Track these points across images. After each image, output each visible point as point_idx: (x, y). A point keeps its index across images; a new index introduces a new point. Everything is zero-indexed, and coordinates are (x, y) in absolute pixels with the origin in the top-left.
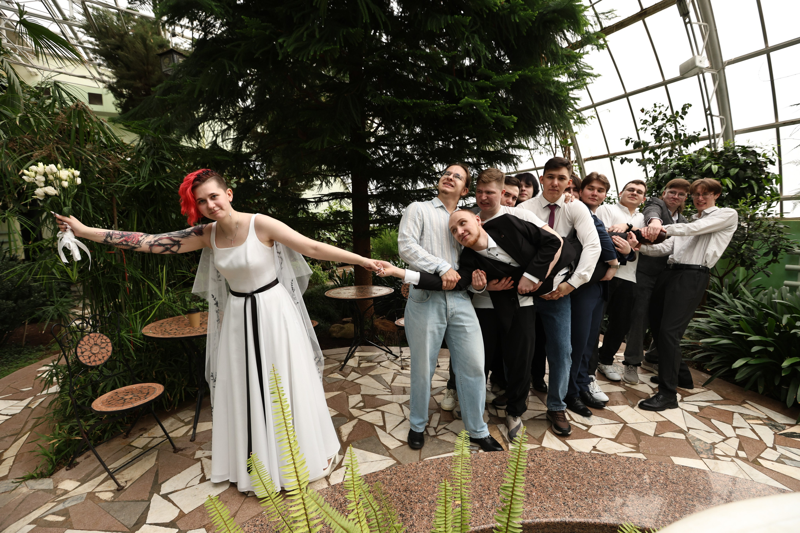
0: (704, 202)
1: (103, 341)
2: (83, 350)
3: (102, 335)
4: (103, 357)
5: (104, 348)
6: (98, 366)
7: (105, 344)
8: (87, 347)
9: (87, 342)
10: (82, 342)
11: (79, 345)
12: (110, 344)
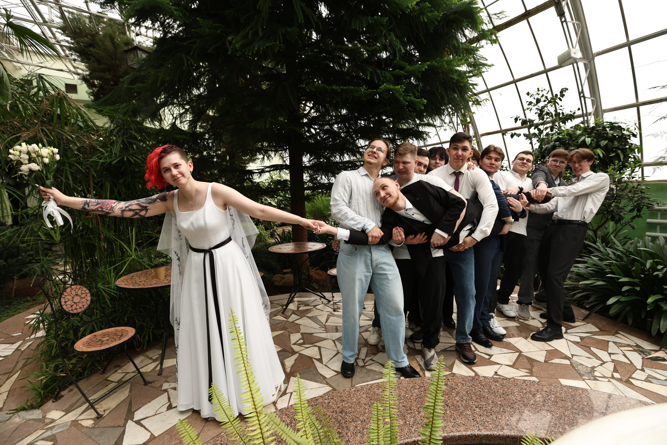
0: (580, 168)
1: (83, 292)
2: (66, 300)
3: (82, 287)
4: (83, 306)
5: (84, 298)
6: (79, 313)
7: (85, 295)
8: (69, 297)
9: (69, 293)
10: (65, 294)
11: (63, 296)
12: (89, 295)
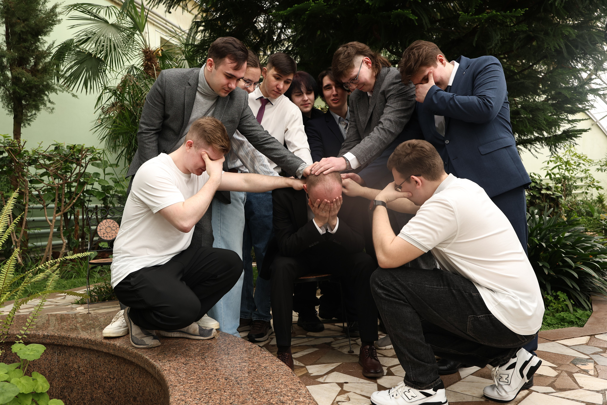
1: (115, 226)
2: (101, 228)
4: (112, 236)
5: (114, 230)
7: (115, 228)
8: (104, 227)
9: (104, 224)
10: (101, 223)
11: (100, 225)
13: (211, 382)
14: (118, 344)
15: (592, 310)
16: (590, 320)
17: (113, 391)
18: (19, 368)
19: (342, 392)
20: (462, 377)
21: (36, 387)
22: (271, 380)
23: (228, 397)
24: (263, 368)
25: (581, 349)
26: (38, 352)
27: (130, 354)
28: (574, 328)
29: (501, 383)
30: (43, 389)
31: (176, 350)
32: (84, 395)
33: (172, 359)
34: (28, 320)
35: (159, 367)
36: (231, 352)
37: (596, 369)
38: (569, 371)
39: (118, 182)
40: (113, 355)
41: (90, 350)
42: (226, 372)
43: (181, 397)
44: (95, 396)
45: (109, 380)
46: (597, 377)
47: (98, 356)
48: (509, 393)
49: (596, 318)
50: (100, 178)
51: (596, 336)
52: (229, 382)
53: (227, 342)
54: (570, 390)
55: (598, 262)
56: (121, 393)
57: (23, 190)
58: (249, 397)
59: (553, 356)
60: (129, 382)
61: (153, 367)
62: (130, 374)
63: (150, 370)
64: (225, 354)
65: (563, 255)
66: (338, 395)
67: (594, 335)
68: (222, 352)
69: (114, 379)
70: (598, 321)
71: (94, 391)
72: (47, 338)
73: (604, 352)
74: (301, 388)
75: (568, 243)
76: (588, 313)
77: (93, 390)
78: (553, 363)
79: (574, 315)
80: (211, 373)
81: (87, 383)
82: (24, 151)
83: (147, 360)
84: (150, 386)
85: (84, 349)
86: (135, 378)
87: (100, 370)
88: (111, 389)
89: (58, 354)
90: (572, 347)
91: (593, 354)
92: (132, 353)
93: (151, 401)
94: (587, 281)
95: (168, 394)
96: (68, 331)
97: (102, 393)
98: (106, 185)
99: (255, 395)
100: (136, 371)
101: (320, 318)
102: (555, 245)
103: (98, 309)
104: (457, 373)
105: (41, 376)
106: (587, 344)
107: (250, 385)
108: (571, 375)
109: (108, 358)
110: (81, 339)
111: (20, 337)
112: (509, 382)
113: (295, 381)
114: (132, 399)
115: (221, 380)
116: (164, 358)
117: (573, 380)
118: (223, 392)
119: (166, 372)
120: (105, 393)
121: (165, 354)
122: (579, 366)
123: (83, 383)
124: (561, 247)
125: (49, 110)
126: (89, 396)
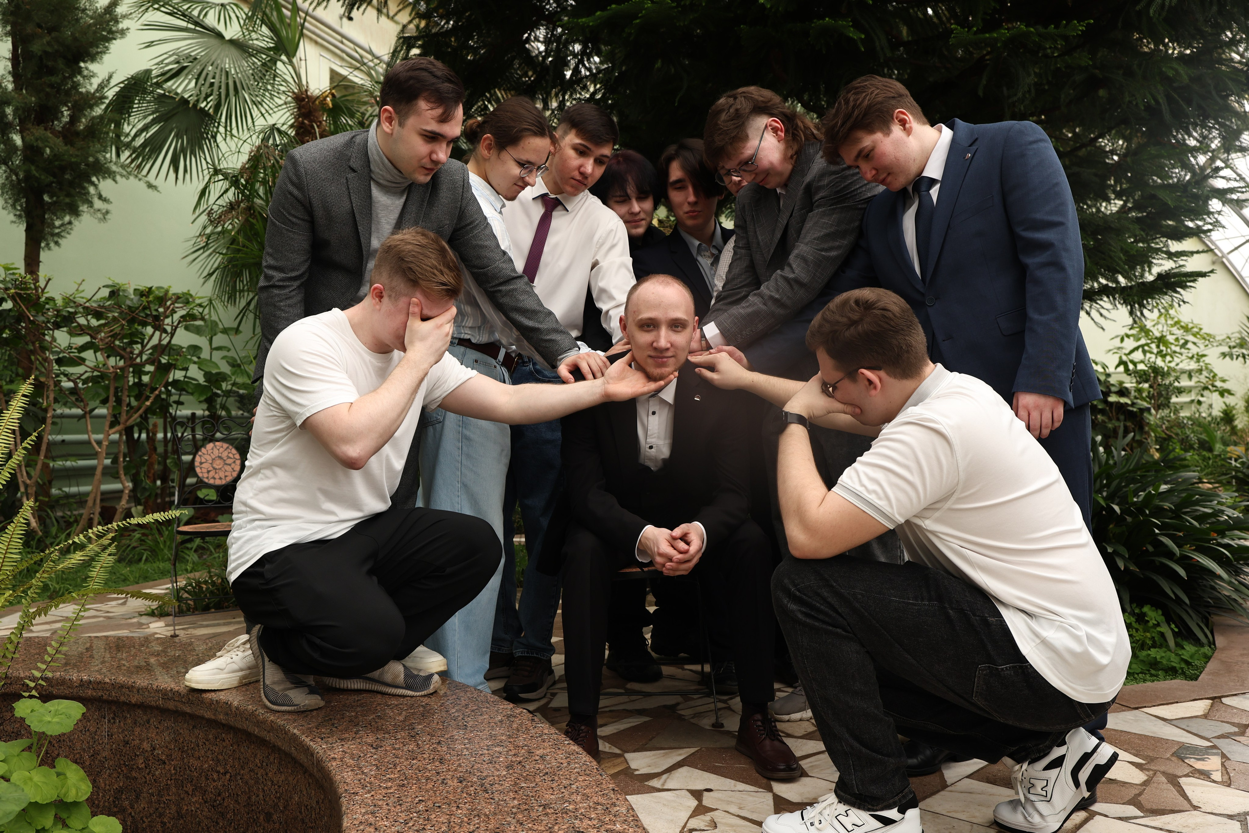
1: (231, 455)
2: (203, 460)
4: (226, 476)
5: (230, 465)
7: (232, 461)
8: (208, 457)
9: (210, 452)
10: (203, 450)
11: (200, 453)
13: (430, 786)
14: (236, 703)
15: (1214, 644)
16: (1211, 666)
17: (224, 800)
18: (29, 748)
19: (700, 810)
20: (949, 783)
21: (63, 791)
22: (554, 785)
23: (466, 819)
24: (537, 758)
25: (1194, 726)
26: (69, 717)
27: (260, 723)
28: (1177, 683)
29: (1032, 797)
30: (77, 793)
31: (356, 717)
32: (162, 805)
33: (347, 735)
34: (48, 648)
35: (321, 752)
36: (471, 723)
37: (1226, 769)
38: (1171, 771)
39: (239, 366)
40: (224, 725)
41: (177, 714)
42: (459, 765)
43: (366, 817)
44: (186, 808)
45: (215, 776)
46: (1229, 786)
47: (194, 727)
48: (1048, 819)
49: (1223, 662)
50: (202, 356)
51: (1224, 700)
52: (466, 787)
53: (463, 703)
54: (1173, 812)
55: (1227, 546)
56: (239, 804)
57: (42, 379)
58: (509, 819)
59: (1137, 741)
60: (257, 782)
61: (308, 751)
62: (259, 765)
63: (302, 758)
64: (458, 727)
65: (1157, 531)
66: (691, 817)
67: (1220, 698)
68: (453, 723)
69: (225, 774)
70: (1228, 668)
71: (183, 799)
72: (88, 688)
73: (1242, 734)
74: (618, 803)
75: (1167, 505)
76: (1206, 651)
77: (182, 796)
78: (1136, 755)
79: (1177, 655)
80: (428, 766)
81: (169, 782)
82: (47, 298)
83: (295, 738)
84: (301, 791)
85: (163, 711)
86: (270, 774)
87: (197, 754)
88: (219, 795)
89: (109, 721)
90: (1174, 722)
91: (1219, 737)
92: (264, 722)
93: (303, 821)
94: (1205, 586)
95: (340, 810)
96: (132, 673)
97: (200, 804)
98: (214, 372)
99: (520, 816)
100: (272, 759)
101: (653, 654)
102: (1140, 508)
103: (194, 628)
104: (937, 774)
105: (75, 766)
106: (1205, 716)
107: (511, 794)
108: (1173, 780)
109: (213, 731)
110: (158, 691)
111: (32, 684)
112: (1049, 796)
113: (604, 786)
114: (262, 818)
115: (450, 782)
116: (331, 733)
117: (1178, 791)
118: (454, 809)
119: (334, 764)
120: (206, 802)
121: (333, 725)
122: (1192, 762)
123: (160, 782)
124: (1152, 515)
125: (99, 215)
126: (174, 808)
